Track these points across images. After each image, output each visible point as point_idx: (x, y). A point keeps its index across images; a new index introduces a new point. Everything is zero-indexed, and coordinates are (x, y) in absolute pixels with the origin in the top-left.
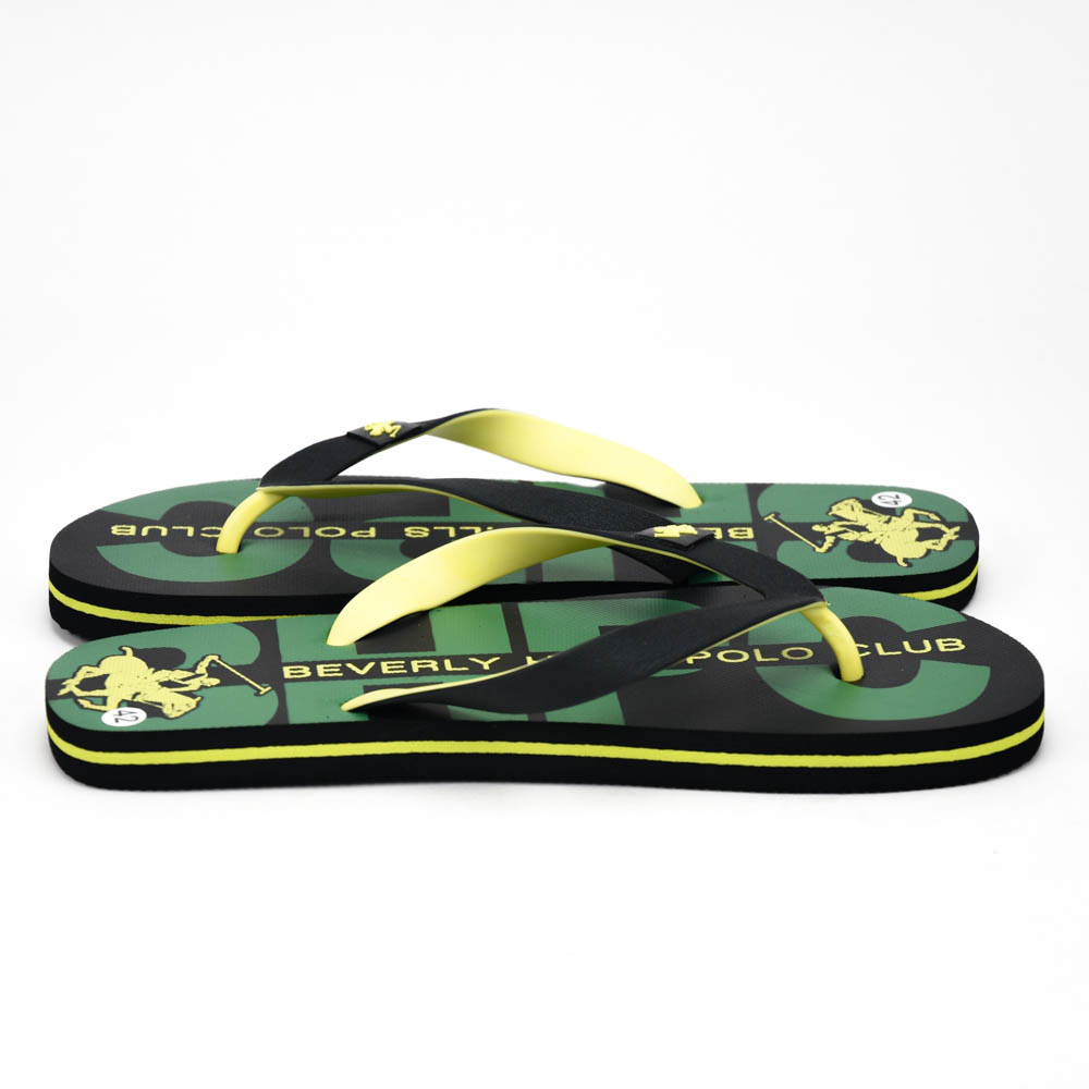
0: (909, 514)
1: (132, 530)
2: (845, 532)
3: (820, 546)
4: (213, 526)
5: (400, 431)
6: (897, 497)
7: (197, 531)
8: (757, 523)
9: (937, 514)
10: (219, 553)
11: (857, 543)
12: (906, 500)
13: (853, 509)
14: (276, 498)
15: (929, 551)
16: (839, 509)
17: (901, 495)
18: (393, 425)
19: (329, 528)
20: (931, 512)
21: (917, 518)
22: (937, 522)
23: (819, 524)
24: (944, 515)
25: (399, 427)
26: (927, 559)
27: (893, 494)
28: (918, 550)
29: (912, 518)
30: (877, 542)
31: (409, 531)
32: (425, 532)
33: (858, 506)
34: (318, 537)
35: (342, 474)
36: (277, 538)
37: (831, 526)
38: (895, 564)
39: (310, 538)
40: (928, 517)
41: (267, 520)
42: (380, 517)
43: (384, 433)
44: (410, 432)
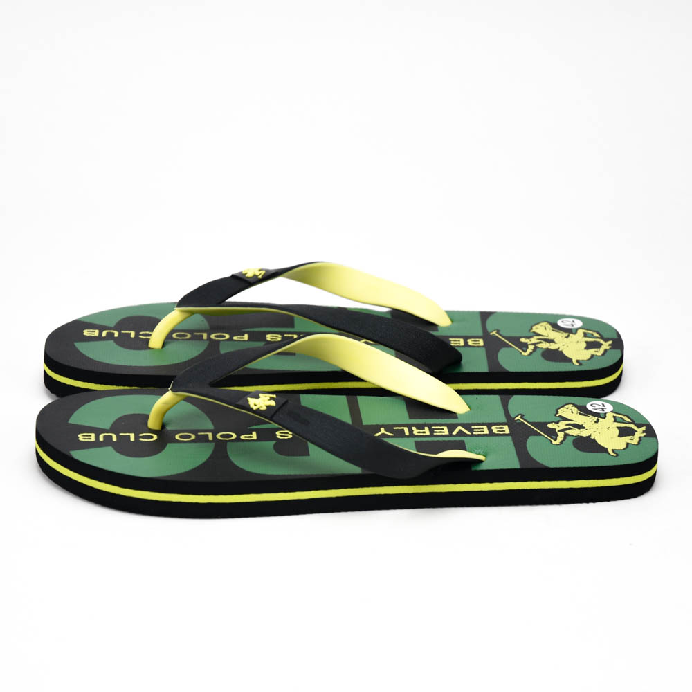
0: (581, 332)
1: (96, 333)
2: (540, 343)
3: (525, 351)
4: (146, 331)
5: (265, 274)
6: (573, 322)
7: (137, 334)
8: (486, 336)
9: (598, 333)
10: (150, 348)
11: (548, 350)
12: (578, 324)
13: (545, 329)
14: (186, 315)
15: (592, 356)
16: (537, 328)
17: (576, 320)
18: (260, 270)
19: (219, 334)
20: (594, 331)
21: (585, 335)
22: (597, 338)
23: (524, 337)
24: (602, 334)
25: (263, 272)
26: (592, 360)
27: (571, 320)
28: (585, 355)
29: (583, 335)
30: (560, 350)
31: (269, 337)
32: (279, 338)
33: (549, 327)
34: (213, 340)
35: (228, 300)
36: (187, 339)
37: (532, 339)
38: (571, 363)
39: (207, 340)
40: (592, 335)
41: (181, 328)
42: (251, 328)
43: (255, 275)
44: (270, 275)
